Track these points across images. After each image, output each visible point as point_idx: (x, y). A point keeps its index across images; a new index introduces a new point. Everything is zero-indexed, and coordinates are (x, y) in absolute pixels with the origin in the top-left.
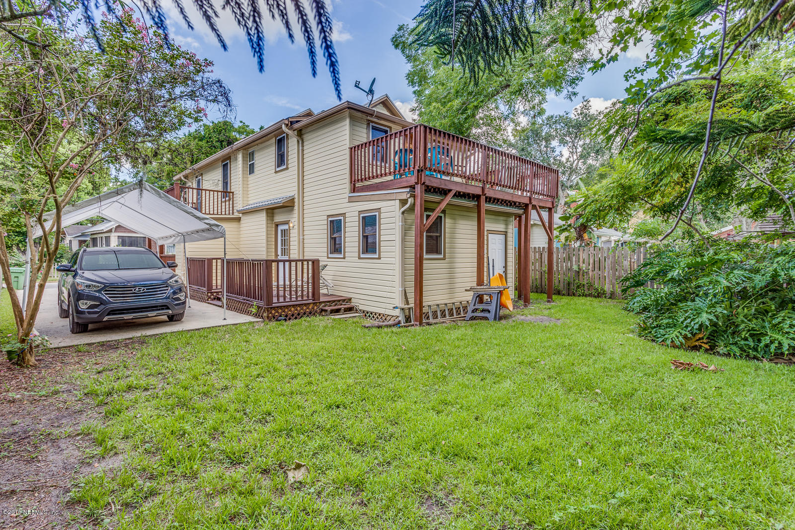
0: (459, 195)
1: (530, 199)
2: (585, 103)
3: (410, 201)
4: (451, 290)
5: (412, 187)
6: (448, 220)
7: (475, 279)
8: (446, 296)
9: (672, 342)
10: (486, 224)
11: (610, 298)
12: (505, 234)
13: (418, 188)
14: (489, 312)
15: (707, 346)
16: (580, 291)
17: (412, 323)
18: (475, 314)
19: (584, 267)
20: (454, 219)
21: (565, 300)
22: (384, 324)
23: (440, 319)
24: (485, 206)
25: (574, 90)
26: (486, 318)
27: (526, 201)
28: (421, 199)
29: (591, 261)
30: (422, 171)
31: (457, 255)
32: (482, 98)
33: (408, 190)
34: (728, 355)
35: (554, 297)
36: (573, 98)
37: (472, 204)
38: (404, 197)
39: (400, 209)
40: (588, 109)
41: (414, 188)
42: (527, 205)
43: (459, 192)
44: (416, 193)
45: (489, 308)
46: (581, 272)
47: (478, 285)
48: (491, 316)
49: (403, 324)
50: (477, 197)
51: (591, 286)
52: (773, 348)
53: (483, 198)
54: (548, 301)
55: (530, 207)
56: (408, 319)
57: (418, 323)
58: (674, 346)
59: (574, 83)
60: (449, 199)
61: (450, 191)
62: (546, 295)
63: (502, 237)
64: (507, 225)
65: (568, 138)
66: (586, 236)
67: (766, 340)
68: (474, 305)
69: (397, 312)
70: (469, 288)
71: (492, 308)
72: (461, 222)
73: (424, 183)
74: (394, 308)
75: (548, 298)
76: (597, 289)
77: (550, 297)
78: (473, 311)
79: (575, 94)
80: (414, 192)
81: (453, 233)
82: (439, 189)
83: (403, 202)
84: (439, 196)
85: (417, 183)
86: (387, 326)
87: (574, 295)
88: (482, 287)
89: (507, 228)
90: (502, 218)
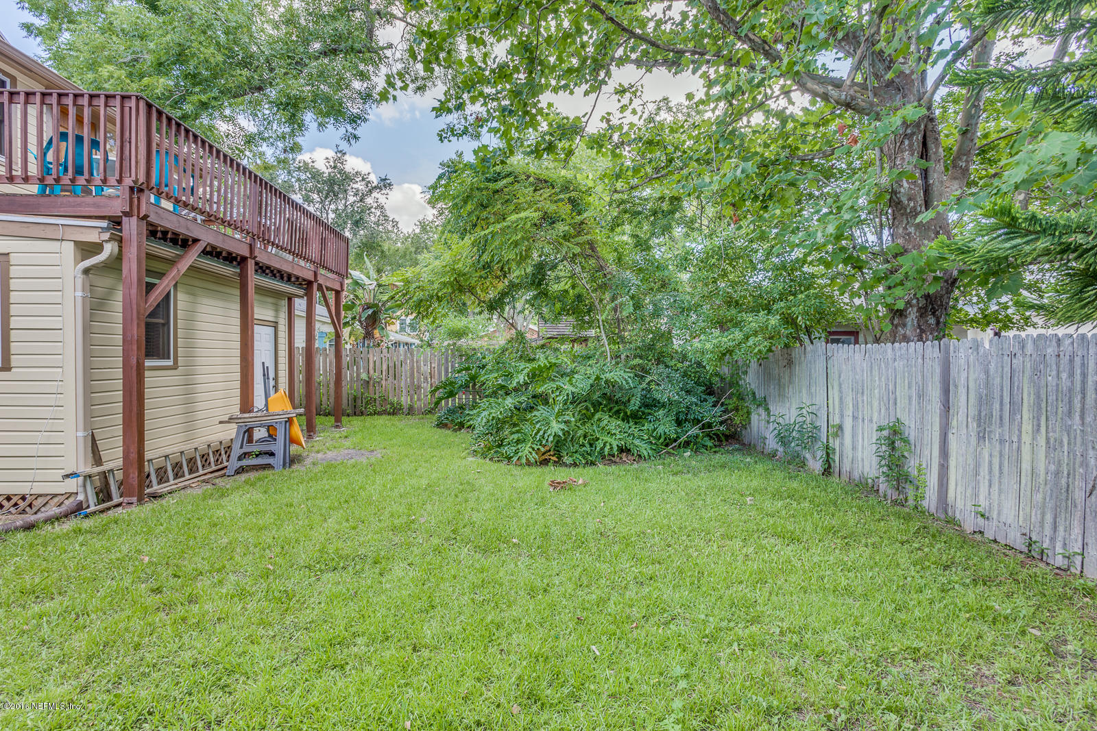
0: (212, 252)
1: (315, 274)
2: (339, 155)
3: (109, 249)
4: (189, 424)
5: (116, 222)
6: (180, 296)
7: (237, 400)
8: (181, 437)
9: (527, 459)
10: (256, 310)
11: (409, 414)
12: (275, 325)
13: (131, 227)
14: (272, 454)
15: (555, 458)
16: (371, 409)
17: (116, 500)
18: (245, 462)
19: (375, 375)
20: (193, 295)
21: (356, 422)
22: (40, 516)
23: (172, 484)
24: (254, 279)
25: (356, 132)
26: (268, 467)
27: (310, 277)
28: (139, 247)
29: (385, 367)
30: (141, 190)
31: (199, 360)
32: (215, 93)
33: (104, 224)
34: (575, 465)
35: (344, 419)
36: (353, 142)
37: (229, 270)
38: (93, 237)
39: (76, 263)
40: (342, 163)
41: (119, 223)
42: (310, 283)
43: (214, 248)
44: (125, 234)
45: (272, 448)
46: (371, 382)
47: (243, 410)
48: (277, 461)
49: (92, 508)
50: (242, 261)
51: (385, 400)
52: (607, 450)
53: (251, 265)
54: (337, 427)
55: (315, 286)
56: (104, 494)
57: (134, 499)
58: (529, 464)
59: (355, 122)
60: (192, 257)
61: (196, 241)
62: (332, 419)
63: (270, 330)
64: (277, 311)
65: (315, 196)
66: (377, 333)
67: (599, 445)
68: (241, 447)
69: (72, 485)
70: (226, 418)
71: (278, 446)
72: (205, 301)
73: (146, 217)
74: (67, 476)
75: (336, 421)
76: (392, 404)
77: (338, 420)
78: (240, 459)
79: (356, 137)
80: (121, 231)
81: (190, 320)
82: (176, 234)
83: (86, 249)
84: (170, 247)
85: (128, 214)
86: (50, 520)
87: (362, 414)
88: (251, 415)
89: (276, 317)
90: (270, 300)
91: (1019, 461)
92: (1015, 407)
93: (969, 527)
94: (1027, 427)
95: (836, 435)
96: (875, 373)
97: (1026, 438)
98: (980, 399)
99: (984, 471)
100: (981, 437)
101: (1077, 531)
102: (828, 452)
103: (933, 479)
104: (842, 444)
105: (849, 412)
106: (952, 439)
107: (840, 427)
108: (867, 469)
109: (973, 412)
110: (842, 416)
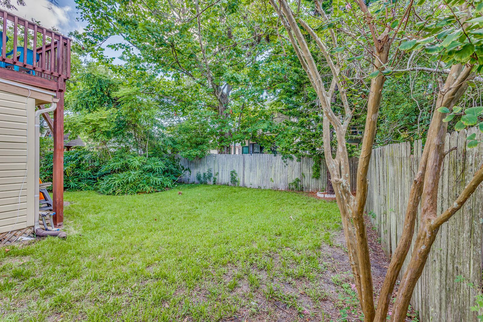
91: (257, 174)
92: (256, 165)
93: (249, 187)
94: (258, 168)
95: (216, 175)
96: (228, 160)
97: (258, 170)
98: (250, 164)
99: (251, 177)
100: (250, 171)
101: (265, 183)
102: (215, 179)
103: (241, 180)
104: (218, 177)
105: (221, 169)
106: (245, 172)
107: (218, 173)
108: (226, 181)
109: (249, 167)
110: (218, 170)
